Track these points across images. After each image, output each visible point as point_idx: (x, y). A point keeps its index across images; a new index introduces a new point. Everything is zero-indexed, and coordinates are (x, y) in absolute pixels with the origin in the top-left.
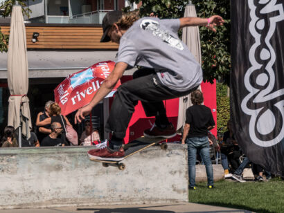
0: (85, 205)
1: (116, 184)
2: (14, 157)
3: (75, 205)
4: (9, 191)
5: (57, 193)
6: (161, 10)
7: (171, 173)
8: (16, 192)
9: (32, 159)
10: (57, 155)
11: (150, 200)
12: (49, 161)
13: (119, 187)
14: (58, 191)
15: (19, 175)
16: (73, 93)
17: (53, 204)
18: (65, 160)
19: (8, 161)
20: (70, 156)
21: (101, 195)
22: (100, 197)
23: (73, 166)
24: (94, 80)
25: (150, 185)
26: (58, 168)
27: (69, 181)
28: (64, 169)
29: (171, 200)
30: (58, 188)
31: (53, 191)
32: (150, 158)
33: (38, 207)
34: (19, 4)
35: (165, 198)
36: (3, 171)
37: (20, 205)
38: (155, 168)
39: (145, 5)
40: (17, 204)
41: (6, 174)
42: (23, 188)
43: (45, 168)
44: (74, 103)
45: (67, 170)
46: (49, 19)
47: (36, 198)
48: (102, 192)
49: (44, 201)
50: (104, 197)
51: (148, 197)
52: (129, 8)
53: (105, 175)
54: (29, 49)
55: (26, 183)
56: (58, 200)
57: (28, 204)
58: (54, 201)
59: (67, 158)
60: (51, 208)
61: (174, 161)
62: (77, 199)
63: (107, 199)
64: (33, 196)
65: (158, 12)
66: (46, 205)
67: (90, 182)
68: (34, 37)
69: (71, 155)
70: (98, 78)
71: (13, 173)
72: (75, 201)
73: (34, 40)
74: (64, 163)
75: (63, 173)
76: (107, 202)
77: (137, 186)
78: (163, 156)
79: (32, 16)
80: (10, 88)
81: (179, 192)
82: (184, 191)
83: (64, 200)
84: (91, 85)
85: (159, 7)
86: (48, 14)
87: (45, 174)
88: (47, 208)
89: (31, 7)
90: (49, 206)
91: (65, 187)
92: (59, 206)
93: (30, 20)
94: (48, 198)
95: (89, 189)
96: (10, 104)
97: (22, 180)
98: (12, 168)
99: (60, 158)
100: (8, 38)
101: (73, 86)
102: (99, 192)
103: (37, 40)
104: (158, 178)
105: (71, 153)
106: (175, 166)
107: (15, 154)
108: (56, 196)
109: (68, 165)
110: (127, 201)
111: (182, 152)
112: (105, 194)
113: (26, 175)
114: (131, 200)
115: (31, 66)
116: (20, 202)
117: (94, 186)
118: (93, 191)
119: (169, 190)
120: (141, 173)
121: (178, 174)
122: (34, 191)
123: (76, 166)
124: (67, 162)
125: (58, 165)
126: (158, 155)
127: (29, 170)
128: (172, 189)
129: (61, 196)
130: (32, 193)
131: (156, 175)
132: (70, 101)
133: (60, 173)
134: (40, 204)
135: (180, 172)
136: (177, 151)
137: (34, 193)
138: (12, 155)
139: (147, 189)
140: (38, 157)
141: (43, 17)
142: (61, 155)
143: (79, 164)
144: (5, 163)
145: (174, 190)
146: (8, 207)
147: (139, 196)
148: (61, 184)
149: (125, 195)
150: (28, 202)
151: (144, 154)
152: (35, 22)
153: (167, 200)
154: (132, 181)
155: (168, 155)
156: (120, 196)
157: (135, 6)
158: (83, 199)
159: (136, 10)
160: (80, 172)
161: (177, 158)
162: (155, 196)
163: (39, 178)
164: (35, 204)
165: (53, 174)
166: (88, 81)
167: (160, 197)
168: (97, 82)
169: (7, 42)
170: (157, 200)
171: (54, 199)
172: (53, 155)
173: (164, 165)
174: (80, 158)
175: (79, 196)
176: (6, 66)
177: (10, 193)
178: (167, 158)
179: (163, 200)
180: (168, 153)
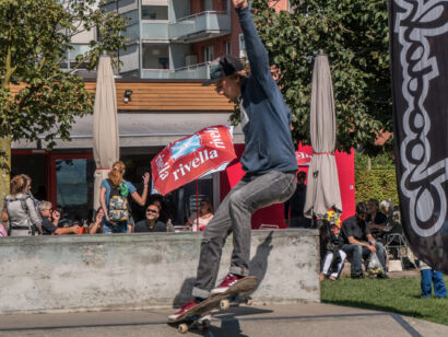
2: (101, 246)
4: (95, 289)
5: (157, 291)
6: (285, 61)
7: (298, 265)
8: (104, 290)
9: (124, 249)
10: (155, 244)
11: (272, 300)
12: (145, 251)
14: (156, 288)
15: (107, 269)
16: (175, 165)
17: (150, 304)
18: (165, 250)
19: (93, 251)
20: (171, 245)
23: (175, 257)
24: (202, 149)
25: (272, 281)
26: (157, 260)
27: (170, 276)
28: (164, 261)
29: (298, 300)
30: (157, 285)
31: (151, 289)
33: (131, 308)
34: (108, 54)
35: (290, 297)
36: (87, 263)
37: (109, 306)
40: (105, 304)
41: (91, 267)
42: (113, 284)
43: (140, 259)
44: (176, 178)
45: (168, 262)
46: (145, 74)
47: (129, 297)
49: (139, 301)
51: (270, 296)
54: (120, 111)
55: (116, 278)
56: (157, 300)
57: (119, 305)
58: (153, 301)
59: (168, 247)
60: (148, 310)
61: (302, 251)
64: (125, 295)
65: (282, 63)
66: (143, 305)
68: (126, 96)
69: (173, 243)
70: (206, 146)
71: (99, 266)
73: (126, 100)
74: (164, 254)
75: (163, 267)
78: (288, 245)
79: (123, 69)
80: (96, 159)
81: (308, 289)
82: (315, 289)
83: (164, 300)
84: (198, 156)
85: (282, 58)
86: (144, 67)
87: (140, 267)
88: (143, 310)
89: (121, 58)
90: (145, 308)
91: (165, 284)
92: (158, 307)
93: (120, 74)
94: (144, 298)
96: (96, 180)
97: (111, 274)
98: (99, 259)
99: (158, 248)
100: (94, 97)
101: (175, 157)
103: (130, 100)
104: (282, 273)
105: (171, 240)
106: (303, 258)
107: (103, 243)
108: (154, 296)
109: (169, 256)
111: (311, 240)
113: (117, 269)
115: (123, 132)
116: (109, 303)
119: (295, 287)
121: (306, 267)
122: (127, 288)
123: (179, 257)
124: (168, 253)
125: (157, 256)
126: (282, 244)
127: (121, 262)
128: (299, 287)
129: (161, 295)
130: (124, 291)
131: (279, 268)
132: (171, 176)
133: (159, 265)
134: (133, 305)
135: (310, 265)
136: (305, 238)
137: (126, 292)
138: (99, 243)
139: (268, 286)
140: (132, 246)
141: (137, 71)
142: (160, 244)
143: (183, 254)
144: (90, 254)
145: (303, 288)
146: (95, 309)
147: (258, 295)
148: (160, 279)
150: (120, 302)
152: (128, 77)
153: (293, 300)
155: (294, 243)
160: (183, 264)
161: (306, 247)
162: (279, 295)
163: (132, 272)
164: (130, 304)
165: (151, 267)
166: (194, 150)
167: (284, 297)
168: (206, 152)
169: (93, 103)
170: (281, 300)
171: (152, 299)
172: (150, 244)
173: (289, 256)
174: (184, 247)
176: (91, 132)
177: (97, 292)
178: (293, 247)
179: (288, 300)
180: (294, 240)
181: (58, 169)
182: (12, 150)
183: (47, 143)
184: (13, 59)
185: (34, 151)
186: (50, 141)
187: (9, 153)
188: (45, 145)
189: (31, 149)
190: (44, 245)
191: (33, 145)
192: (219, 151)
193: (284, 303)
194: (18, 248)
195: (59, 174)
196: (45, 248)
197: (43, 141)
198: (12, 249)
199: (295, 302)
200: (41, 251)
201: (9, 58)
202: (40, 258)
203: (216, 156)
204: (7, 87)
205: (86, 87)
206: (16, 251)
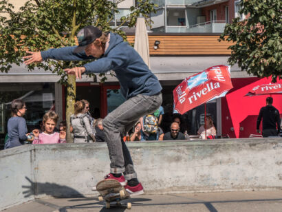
0: (201, 191)
1: (229, 173)
2: (139, 150)
3: (193, 192)
5: (177, 181)
6: (267, 20)
7: (277, 163)
9: (155, 152)
10: (177, 148)
11: (259, 187)
12: (170, 153)
13: (231, 176)
14: (177, 179)
15: (143, 166)
16: (190, 93)
17: (173, 191)
18: (184, 152)
19: (134, 153)
20: (188, 149)
21: (215, 183)
22: (214, 185)
23: (191, 157)
24: (209, 82)
25: (259, 174)
26: (178, 159)
27: (187, 171)
28: (183, 160)
29: (277, 187)
30: (178, 177)
31: (173, 180)
32: (259, 150)
33: (160, 193)
34: (143, 16)
35: (271, 186)
38: (263, 160)
39: (253, 16)
42: (147, 177)
43: (166, 159)
44: (191, 102)
45: (186, 161)
46: (168, 29)
47: (158, 185)
48: (216, 180)
49: (165, 188)
50: (218, 185)
51: (257, 185)
52: (239, 18)
53: (219, 166)
54: (151, 56)
55: (150, 172)
56: (178, 187)
57: (151, 191)
58: (174, 188)
59: (186, 151)
60: (171, 194)
61: (279, 153)
62: (194, 186)
63: (221, 187)
64: (155, 183)
65: (265, 21)
66: (168, 191)
67: (206, 171)
68: (156, 45)
69: (189, 147)
70: (212, 80)
71: (138, 164)
72: (192, 188)
73: (156, 47)
74: (183, 155)
75: (182, 164)
76: (221, 189)
77: (247, 175)
78: (270, 149)
79: (154, 26)
83: (183, 188)
84: (206, 86)
85: (265, 17)
86: (168, 25)
87: (166, 164)
88: (168, 194)
89: (152, 19)
90: (170, 193)
91: (184, 176)
92: (179, 192)
93: (151, 30)
94: (169, 186)
95: (205, 178)
97: (146, 170)
98: (137, 159)
99: (179, 151)
101: (190, 87)
102: (213, 180)
103: (158, 48)
104: (265, 169)
105: (189, 146)
106: (281, 158)
107: (140, 147)
108: (175, 184)
109: (187, 157)
110: (238, 188)
112: (219, 182)
113: (150, 166)
114: (242, 188)
117: (209, 175)
118: (209, 179)
119: (275, 178)
120: (250, 164)
122: (157, 179)
123: (194, 157)
124: (185, 154)
125: (178, 157)
126: (266, 148)
127: (152, 161)
128: (278, 178)
129: (180, 184)
130: (155, 181)
131: (264, 165)
132: (187, 100)
133: (179, 163)
134: (161, 191)
136: (281, 144)
137: (156, 182)
138: (137, 148)
139: (256, 178)
140: (160, 150)
141: (163, 28)
142: (180, 148)
143: (196, 155)
145: (280, 179)
147: (249, 184)
148: (180, 173)
149: (236, 183)
150: (152, 189)
151: (253, 147)
152: (157, 32)
153: (273, 187)
154: (243, 171)
155: (274, 148)
156: (232, 184)
157: (244, 17)
158: (200, 187)
159: (245, 20)
160: (196, 162)
162: (263, 184)
163: (161, 168)
164: (157, 191)
165: (174, 164)
166: (203, 82)
167: (267, 185)
168: (211, 84)
170: (265, 187)
171: (174, 186)
172: (173, 148)
173: (271, 156)
174: (196, 150)
175: (196, 184)
178: (273, 150)
179: (270, 187)
180: (274, 146)
181: (109, 96)
182: (77, 83)
183: (101, 78)
184: (77, 19)
185: (92, 84)
186: (103, 76)
187: (74, 85)
188: (99, 79)
189: (89, 83)
190: (99, 149)
191: (91, 79)
192: (221, 83)
193: (267, 189)
194: (81, 151)
195: (109, 100)
196: (101, 151)
197: (98, 77)
198: (77, 151)
199: (275, 189)
200: (97, 153)
201: (74, 19)
202: (97, 158)
203: (219, 86)
204: (73, 39)
205: (127, 39)
206: (80, 153)
